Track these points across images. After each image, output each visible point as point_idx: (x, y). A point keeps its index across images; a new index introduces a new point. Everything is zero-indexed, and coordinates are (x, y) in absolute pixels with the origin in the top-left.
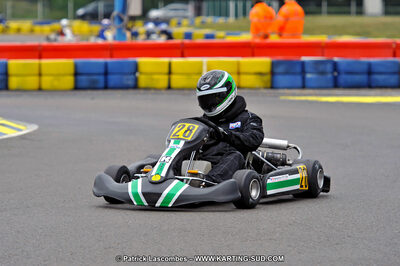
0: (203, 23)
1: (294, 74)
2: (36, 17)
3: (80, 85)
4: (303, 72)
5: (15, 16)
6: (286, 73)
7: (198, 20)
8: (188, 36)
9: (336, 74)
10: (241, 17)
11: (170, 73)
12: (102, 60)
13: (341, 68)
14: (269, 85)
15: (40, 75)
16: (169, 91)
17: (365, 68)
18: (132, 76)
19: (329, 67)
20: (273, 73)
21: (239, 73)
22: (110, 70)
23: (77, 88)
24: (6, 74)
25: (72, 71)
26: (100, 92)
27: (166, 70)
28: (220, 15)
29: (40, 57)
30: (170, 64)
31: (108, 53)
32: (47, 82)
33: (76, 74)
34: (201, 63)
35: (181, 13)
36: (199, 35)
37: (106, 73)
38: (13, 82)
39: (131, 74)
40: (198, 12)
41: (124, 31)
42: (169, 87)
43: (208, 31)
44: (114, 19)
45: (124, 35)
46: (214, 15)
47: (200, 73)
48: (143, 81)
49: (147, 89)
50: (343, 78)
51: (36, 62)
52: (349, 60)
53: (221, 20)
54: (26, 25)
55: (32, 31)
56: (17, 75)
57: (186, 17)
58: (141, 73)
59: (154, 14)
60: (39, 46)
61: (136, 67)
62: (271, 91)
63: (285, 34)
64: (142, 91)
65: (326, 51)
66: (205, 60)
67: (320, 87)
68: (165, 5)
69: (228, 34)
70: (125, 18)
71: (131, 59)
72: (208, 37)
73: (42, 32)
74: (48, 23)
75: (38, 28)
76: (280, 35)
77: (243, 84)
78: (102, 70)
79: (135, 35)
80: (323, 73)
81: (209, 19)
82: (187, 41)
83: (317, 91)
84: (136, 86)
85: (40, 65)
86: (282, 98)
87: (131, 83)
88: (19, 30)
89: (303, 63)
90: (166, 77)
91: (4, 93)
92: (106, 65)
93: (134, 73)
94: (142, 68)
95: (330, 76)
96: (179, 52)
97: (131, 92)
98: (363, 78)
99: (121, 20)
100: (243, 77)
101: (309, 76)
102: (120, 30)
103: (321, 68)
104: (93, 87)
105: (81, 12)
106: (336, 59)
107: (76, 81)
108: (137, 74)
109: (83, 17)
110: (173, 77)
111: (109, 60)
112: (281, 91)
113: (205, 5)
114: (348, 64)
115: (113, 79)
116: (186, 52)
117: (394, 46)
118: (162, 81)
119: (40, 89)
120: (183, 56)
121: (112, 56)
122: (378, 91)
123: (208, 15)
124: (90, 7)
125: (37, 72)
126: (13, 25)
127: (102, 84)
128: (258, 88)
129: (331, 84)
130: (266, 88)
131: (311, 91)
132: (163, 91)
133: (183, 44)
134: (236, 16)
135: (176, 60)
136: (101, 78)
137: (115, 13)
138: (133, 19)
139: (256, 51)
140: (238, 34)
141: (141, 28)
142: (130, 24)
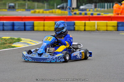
0: (97, 10)
2: (45, 8)
5: (38, 8)
6: (122, 26)
7: (95, 9)
8: (92, 14)
10: (109, 9)
11: (85, 26)
14: (117, 30)
15: (44, 26)
16: (85, 31)
18: (73, 27)
20: (118, 26)
21: (107, 26)
24: (33, 26)
25: (54, 25)
27: (84, 25)
28: (103, 8)
29: (44, 21)
30: (85, 23)
31: (66, 19)
32: (46, 28)
34: (95, 23)
35: (90, 7)
36: (95, 14)
38: (36, 28)
39: (73, 26)
40: (96, 7)
41: (71, 12)
42: (85, 30)
43: (98, 13)
44: (68, 9)
45: (71, 14)
47: (95, 26)
48: (76, 28)
49: (78, 31)
51: (43, 22)
54: (41, 11)
55: (43, 12)
56: (37, 26)
59: (82, 7)
60: (44, 17)
61: (74, 24)
62: (117, 32)
63: (122, 14)
64: (76, 31)
66: (96, 22)
68: (85, 4)
69: (104, 14)
70: (71, 9)
71: (73, 21)
72: (98, 14)
74: (48, 10)
75: (45, 12)
77: (108, 29)
79: (75, 14)
82: (91, 16)
84: (74, 30)
85: (44, 23)
86: (120, 34)
87: (73, 29)
88: (39, 12)
90: (84, 27)
91: (33, 32)
93: (74, 26)
94: (76, 24)
96: (88, 19)
97: (73, 31)
99: (70, 9)
100: (108, 27)
102: (69, 12)
108: (75, 26)
110: (86, 27)
112: (120, 32)
113: (98, 5)
118: (83, 28)
119: (44, 30)
120: (89, 20)
121: (67, 20)
123: (99, 8)
124: (61, 5)
125: (43, 25)
126: (37, 10)
128: (113, 31)
130: (115, 31)
132: (83, 31)
133: (89, 16)
134: (107, 8)
135: (86, 22)
137: (68, 7)
138: (73, 9)
139: (113, 19)
140: (108, 14)
141: (77, 12)
142: (73, 11)
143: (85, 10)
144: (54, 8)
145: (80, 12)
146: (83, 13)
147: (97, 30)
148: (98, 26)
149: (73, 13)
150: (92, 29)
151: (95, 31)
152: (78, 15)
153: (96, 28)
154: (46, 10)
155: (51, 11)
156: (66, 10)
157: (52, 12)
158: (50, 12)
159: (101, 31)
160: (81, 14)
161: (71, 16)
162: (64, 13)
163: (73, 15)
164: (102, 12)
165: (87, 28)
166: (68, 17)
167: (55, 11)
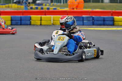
0: (53, 5)
1: (80, 21)
2: (1, 3)
3: (13, 24)
4: (83, 20)
7: (52, 4)
8: (48, 9)
9: (93, 21)
10: (65, 3)
11: (41, 20)
12: (20, 16)
13: (95, 19)
17: (103, 19)
18: (29, 21)
19: (91, 19)
22: (22, 19)
23: (12, 25)
25: (10, 19)
26: (19, 26)
27: (40, 19)
30: (41, 17)
31: (22, 13)
33: (11, 20)
35: (46, 2)
36: (51, 9)
37: (21, 20)
40: (52, 1)
41: (27, 7)
42: (41, 25)
43: (54, 7)
44: (24, 3)
45: (27, 8)
46: (57, 2)
47: (51, 20)
48: (33, 23)
49: (34, 25)
50: (96, 22)
52: (98, 16)
53: (59, 4)
57: (48, 3)
58: (32, 20)
59: (38, 2)
61: (30, 18)
63: (78, 8)
64: (32, 26)
65: (90, 14)
66: (52, 16)
67: (88, 25)
69: (61, 8)
70: (27, 3)
71: (29, 16)
72: (54, 9)
73: (2, 7)
74: (4, 5)
76: (77, 9)
78: (20, 19)
79: (32, 8)
80: (89, 21)
81: (55, 4)
82: (47, 10)
83: (87, 26)
84: (30, 24)
87: (29, 23)
89: (83, 17)
90: (40, 21)
92: (21, 17)
93: (30, 20)
95: (91, 21)
96: (44, 13)
97: (29, 26)
98: (102, 22)
99: (26, 3)
101: (85, 21)
102: (26, 6)
103: (89, 19)
104: (17, 24)
105: (15, 1)
106: (93, 16)
107: (11, 23)
108: (31, 20)
109: (15, 3)
110: (42, 21)
111: (22, 16)
114: (97, 18)
115: (23, 22)
116: (46, 13)
117: (112, 12)
118: (39, 23)
120: (45, 15)
122: (106, 26)
123: (55, 2)
127: (20, 24)
129: (92, 24)
131: (85, 26)
132: (39, 26)
133: (45, 11)
135: (43, 16)
136: (20, 21)
137: (24, 1)
138: (29, 3)
139: (68, 13)
140: (64, 8)
141: (34, 6)
142: (29, 5)
143: (41, 4)
144: (10, 3)
145: (36, 6)
146: (40, 7)
147: (53, 25)
148: (53, 20)
149: (29, 8)
150: (48, 23)
151: (51, 25)
152: (34, 9)
153: (52, 22)
154: (2, 5)
155: (7, 5)
156: (22, 5)
157: (9, 7)
158: (6, 7)
159: (57, 26)
160: (37, 8)
161: (27, 10)
162: (21, 7)
163: (29, 9)
164: (58, 7)
165: (43, 23)
166: (24, 11)
167: (12, 5)
